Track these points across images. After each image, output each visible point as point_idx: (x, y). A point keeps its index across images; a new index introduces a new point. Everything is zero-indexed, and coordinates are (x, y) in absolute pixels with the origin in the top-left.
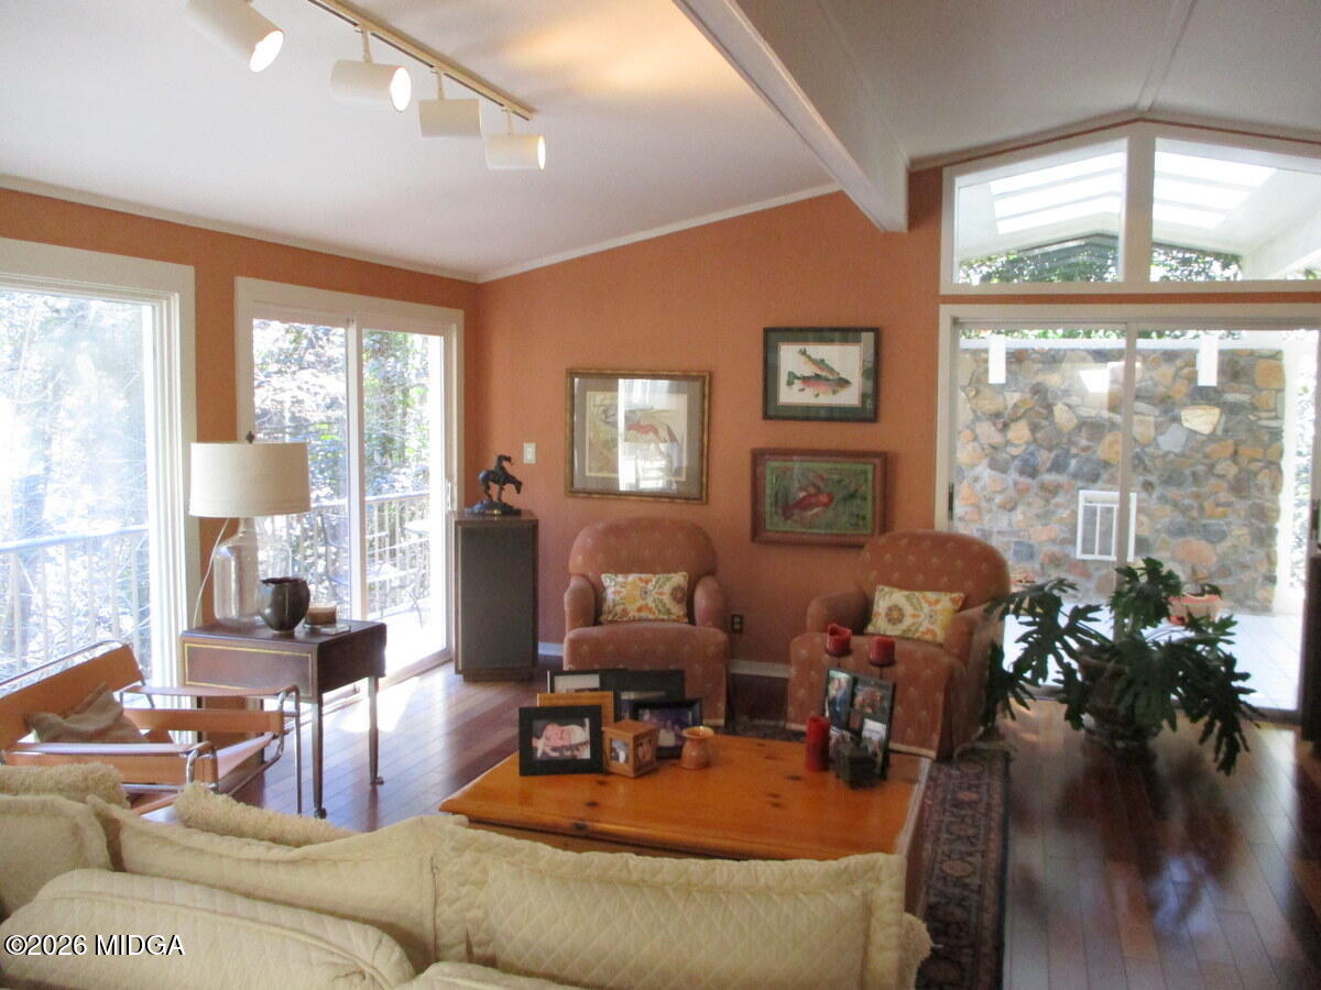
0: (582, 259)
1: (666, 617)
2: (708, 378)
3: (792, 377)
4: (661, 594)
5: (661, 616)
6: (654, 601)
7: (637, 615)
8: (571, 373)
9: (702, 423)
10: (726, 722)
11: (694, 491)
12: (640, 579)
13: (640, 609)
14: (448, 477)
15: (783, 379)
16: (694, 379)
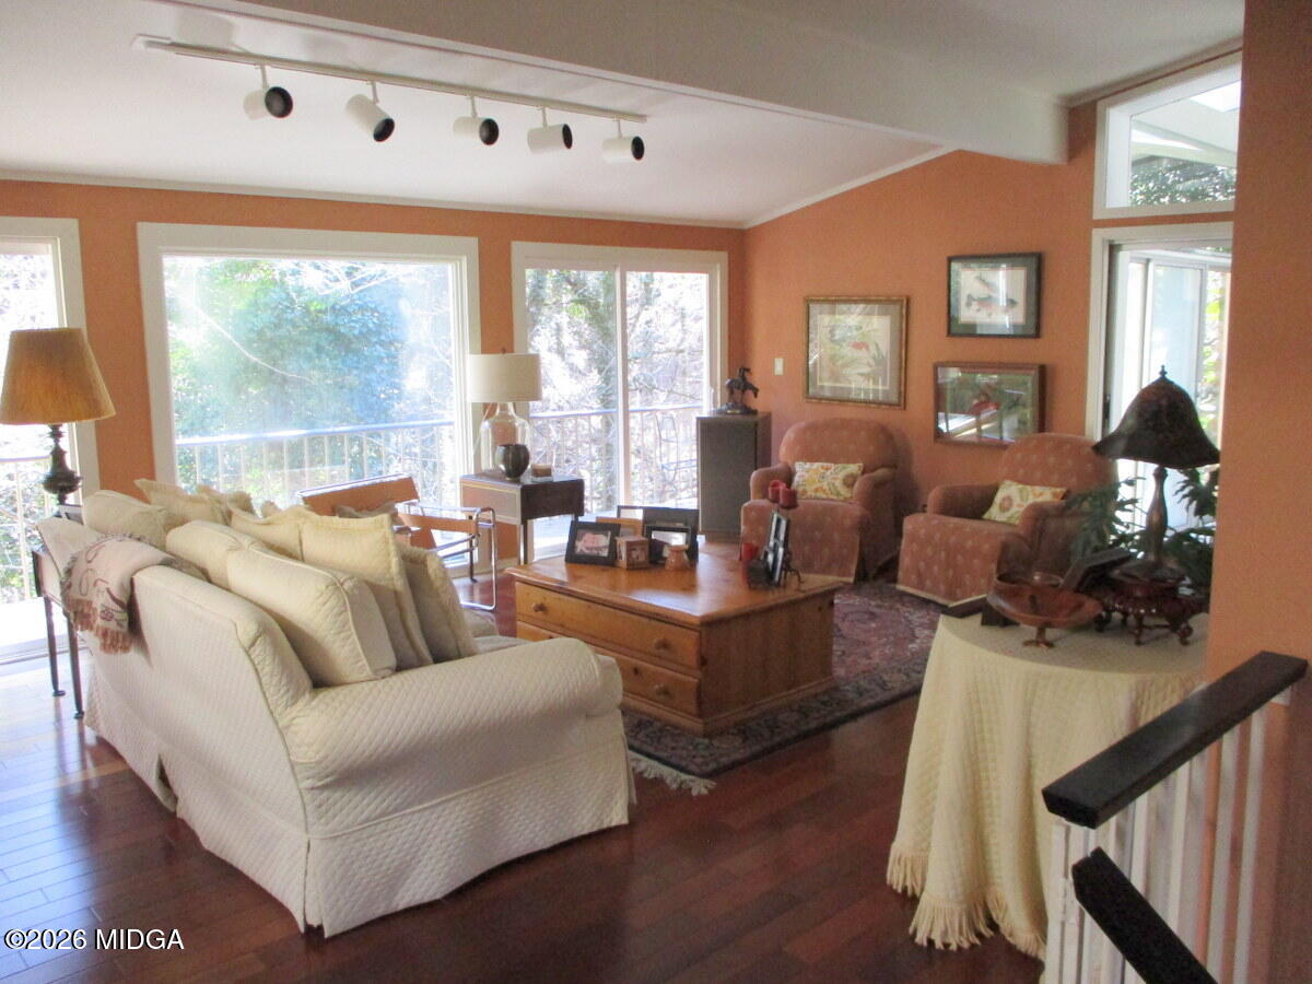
0: (819, 205)
1: (835, 498)
2: (905, 302)
3: (970, 298)
4: (835, 479)
5: (832, 497)
6: (828, 484)
7: (813, 494)
8: (807, 301)
9: (901, 340)
10: (855, 581)
11: (894, 398)
12: (822, 467)
13: (816, 490)
14: (712, 383)
15: (963, 301)
16: (894, 302)
